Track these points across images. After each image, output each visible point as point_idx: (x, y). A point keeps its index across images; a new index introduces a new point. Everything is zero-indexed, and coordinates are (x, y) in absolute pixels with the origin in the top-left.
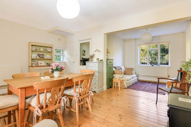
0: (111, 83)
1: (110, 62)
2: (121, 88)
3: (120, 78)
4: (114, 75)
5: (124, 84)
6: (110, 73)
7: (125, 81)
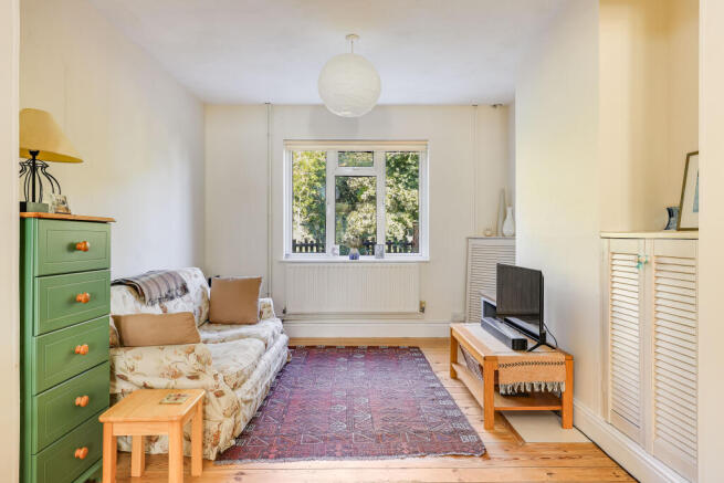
0: (80, 453)
1: (73, 248)
2: (187, 460)
3: (176, 375)
4: (123, 360)
5: (213, 427)
6: (74, 353)
7: (219, 394)
